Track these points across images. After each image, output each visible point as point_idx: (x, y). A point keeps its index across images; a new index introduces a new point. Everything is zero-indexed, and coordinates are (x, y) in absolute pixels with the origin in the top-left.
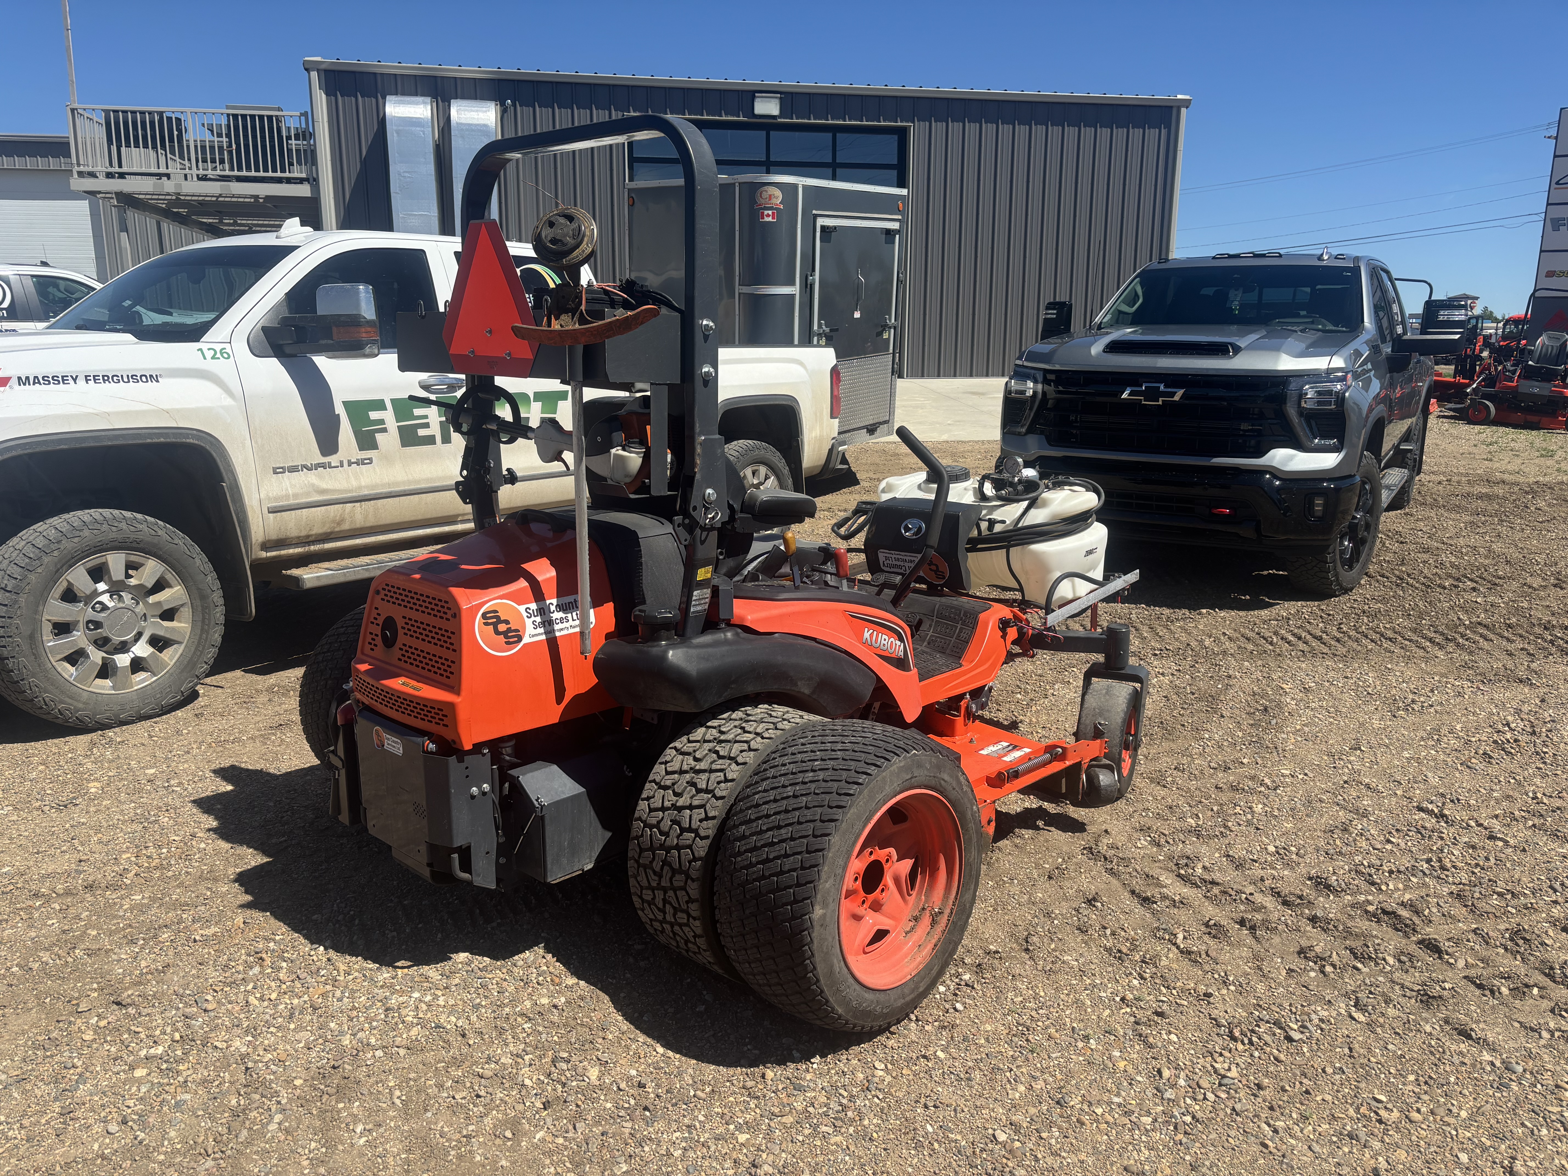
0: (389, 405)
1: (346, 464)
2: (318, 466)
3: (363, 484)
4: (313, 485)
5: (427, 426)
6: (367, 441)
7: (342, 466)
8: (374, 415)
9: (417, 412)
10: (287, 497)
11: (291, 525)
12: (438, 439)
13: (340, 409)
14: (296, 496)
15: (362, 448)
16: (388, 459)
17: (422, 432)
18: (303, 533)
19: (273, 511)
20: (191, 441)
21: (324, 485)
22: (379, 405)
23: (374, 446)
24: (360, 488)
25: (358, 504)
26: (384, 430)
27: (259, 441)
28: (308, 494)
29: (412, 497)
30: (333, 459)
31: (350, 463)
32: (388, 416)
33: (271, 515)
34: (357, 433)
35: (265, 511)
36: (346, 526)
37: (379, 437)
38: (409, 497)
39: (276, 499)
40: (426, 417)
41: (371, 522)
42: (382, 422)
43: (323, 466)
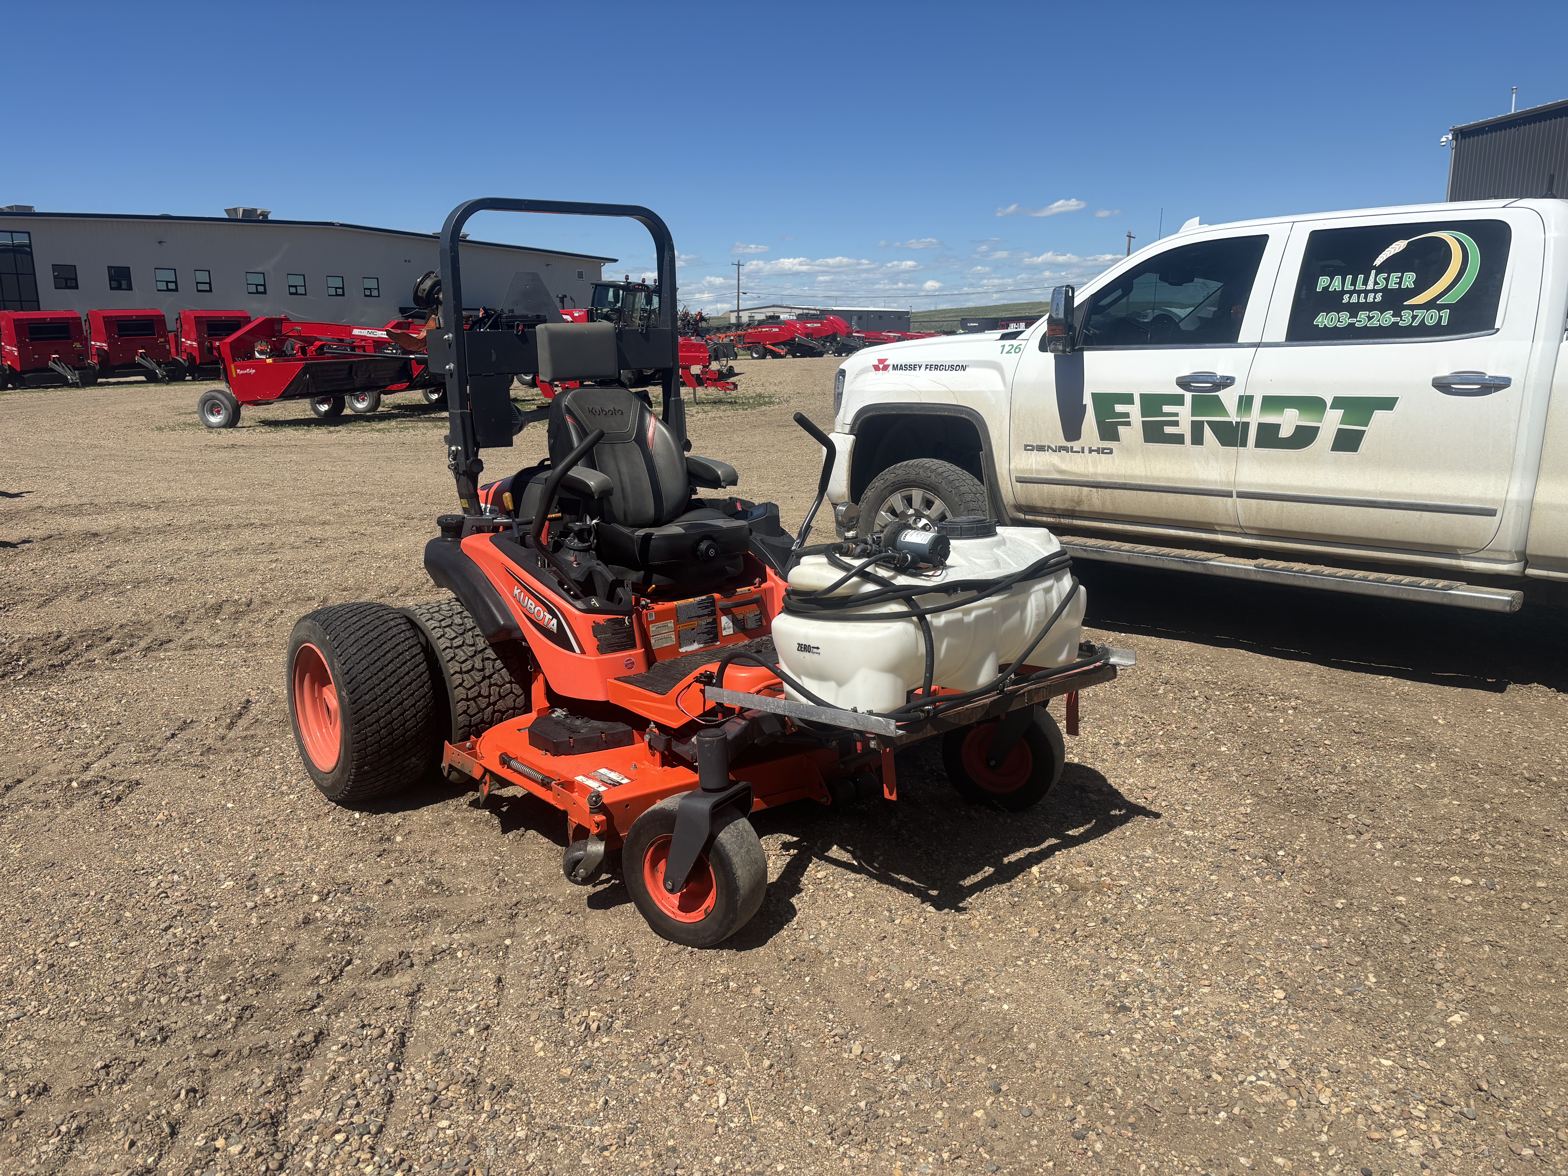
0: (1137, 399)
1: (1086, 450)
2: (1062, 448)
3: (1099, 471)
4: (1054, 465)
5: (1176, 424)
6: (1108, 432)
7: (1083, 452)
8: (1119, 408)
9: (1166, 409)
10: (1031, 471)
11: (1036, 496)
12: (1188, 438)
13: (1088, 400)
14: (1038, 471)
15: (1103, 437)
16: (1128, 451)
17: (1168, 430)
18: (1047, 505)
19: (1020, 480)
20: (964, 416)
21: (1063, 467)
22: (1127, 399)
23: (1115, 437)
24: (1096, 474)
25: (1094, 490)
26: (1128, 424)
27: (1016, 421)
28: (1048, 472)
29: (1151, 493)
30: (1076, 445)
31: (1091, 451)
32: (1134, 411)
33: (1018, 484)
34: (1101, 424)
35: (1014, 480)
36: (1085, 508)
37: (1121, 429)
38: (1147, 493)
39: (1022, 471)
40: (1176, 415)
41: (1109, 509)
42: (1127, 415)
43: (1065, 449)
